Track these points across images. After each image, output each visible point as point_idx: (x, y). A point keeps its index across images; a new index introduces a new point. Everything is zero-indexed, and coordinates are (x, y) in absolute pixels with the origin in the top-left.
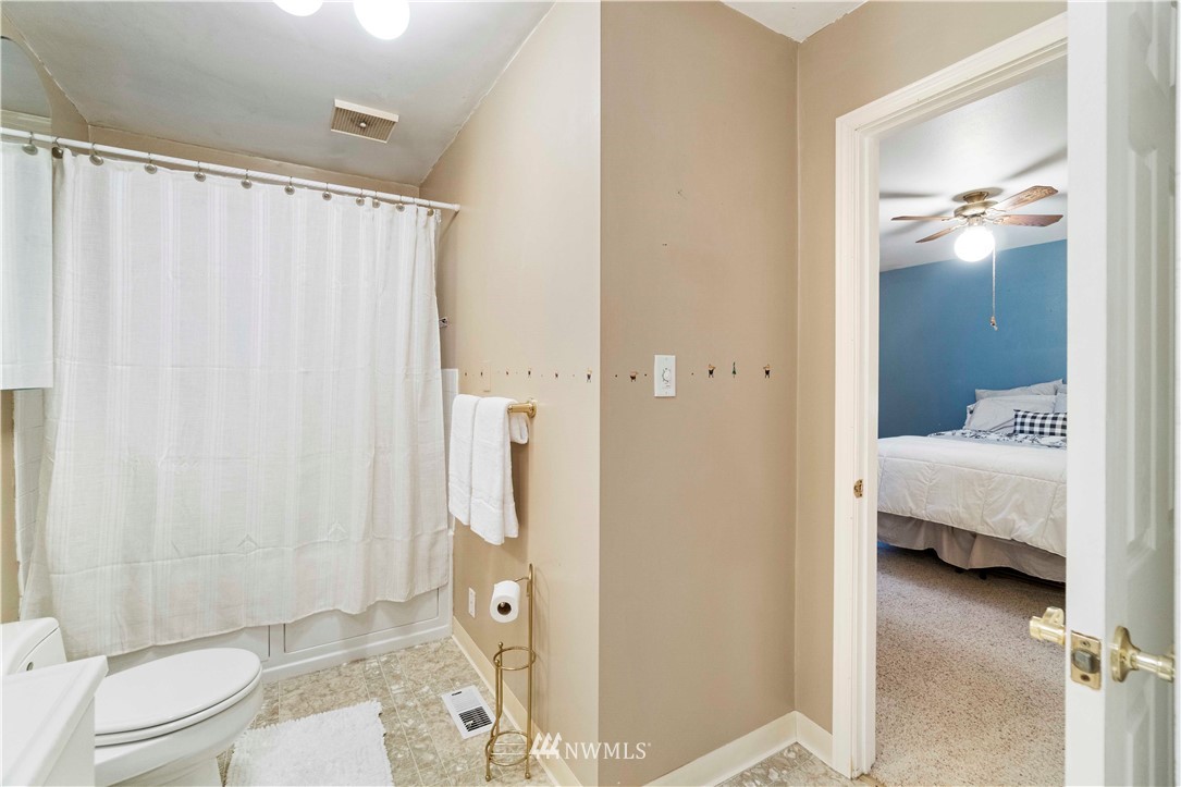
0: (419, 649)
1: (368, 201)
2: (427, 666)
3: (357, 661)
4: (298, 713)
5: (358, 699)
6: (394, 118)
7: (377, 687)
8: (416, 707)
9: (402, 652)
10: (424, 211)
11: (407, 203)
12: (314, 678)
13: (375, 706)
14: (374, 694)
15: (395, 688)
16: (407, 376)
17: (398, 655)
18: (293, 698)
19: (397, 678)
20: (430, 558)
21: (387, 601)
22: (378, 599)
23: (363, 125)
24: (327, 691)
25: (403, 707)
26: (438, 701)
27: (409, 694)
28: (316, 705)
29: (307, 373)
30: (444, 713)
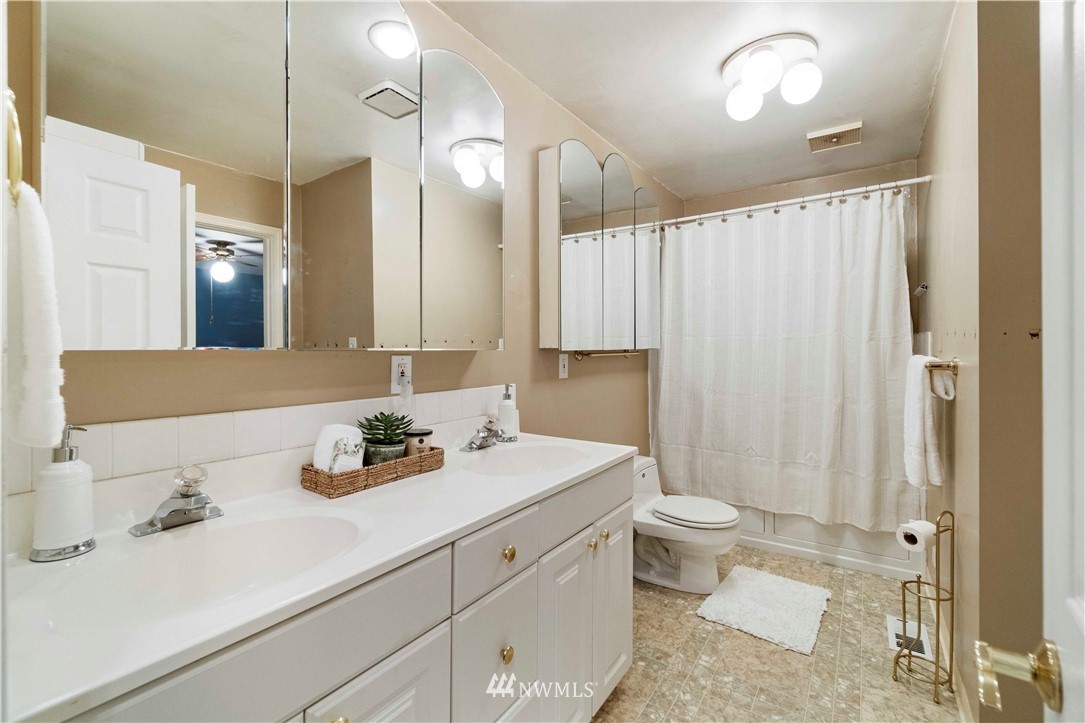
0: (886, 580)
1: (835, 201)
2: (886, 593)
3: (828, 564)
4: (773, 571)
5: (818, 584)
6: (858, 125)
7: (834, 583)
8: (860, 610)
9: (870, 575)
10: (888, 194)
11: (872, 191)
12: (793, 560)
13: (828, 594)
14: (831, 588)
15: (849, 592)
16: (871, 339)
17: (864, 575)
18: (775, 564)
19: (854, 588)
20: (898, 503)
21: (853, 526)
22: (846, 521)
23: (835, 140)
24: (798, 571)
25: (850, 605)
26: (883, 617)
27: (858, 600)
28: (787, 574)
29: (788, 338)
30: (882, 625)
